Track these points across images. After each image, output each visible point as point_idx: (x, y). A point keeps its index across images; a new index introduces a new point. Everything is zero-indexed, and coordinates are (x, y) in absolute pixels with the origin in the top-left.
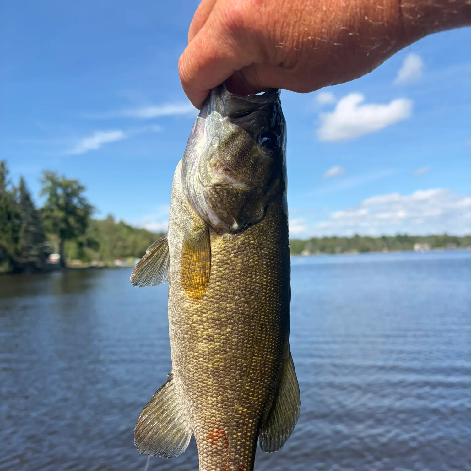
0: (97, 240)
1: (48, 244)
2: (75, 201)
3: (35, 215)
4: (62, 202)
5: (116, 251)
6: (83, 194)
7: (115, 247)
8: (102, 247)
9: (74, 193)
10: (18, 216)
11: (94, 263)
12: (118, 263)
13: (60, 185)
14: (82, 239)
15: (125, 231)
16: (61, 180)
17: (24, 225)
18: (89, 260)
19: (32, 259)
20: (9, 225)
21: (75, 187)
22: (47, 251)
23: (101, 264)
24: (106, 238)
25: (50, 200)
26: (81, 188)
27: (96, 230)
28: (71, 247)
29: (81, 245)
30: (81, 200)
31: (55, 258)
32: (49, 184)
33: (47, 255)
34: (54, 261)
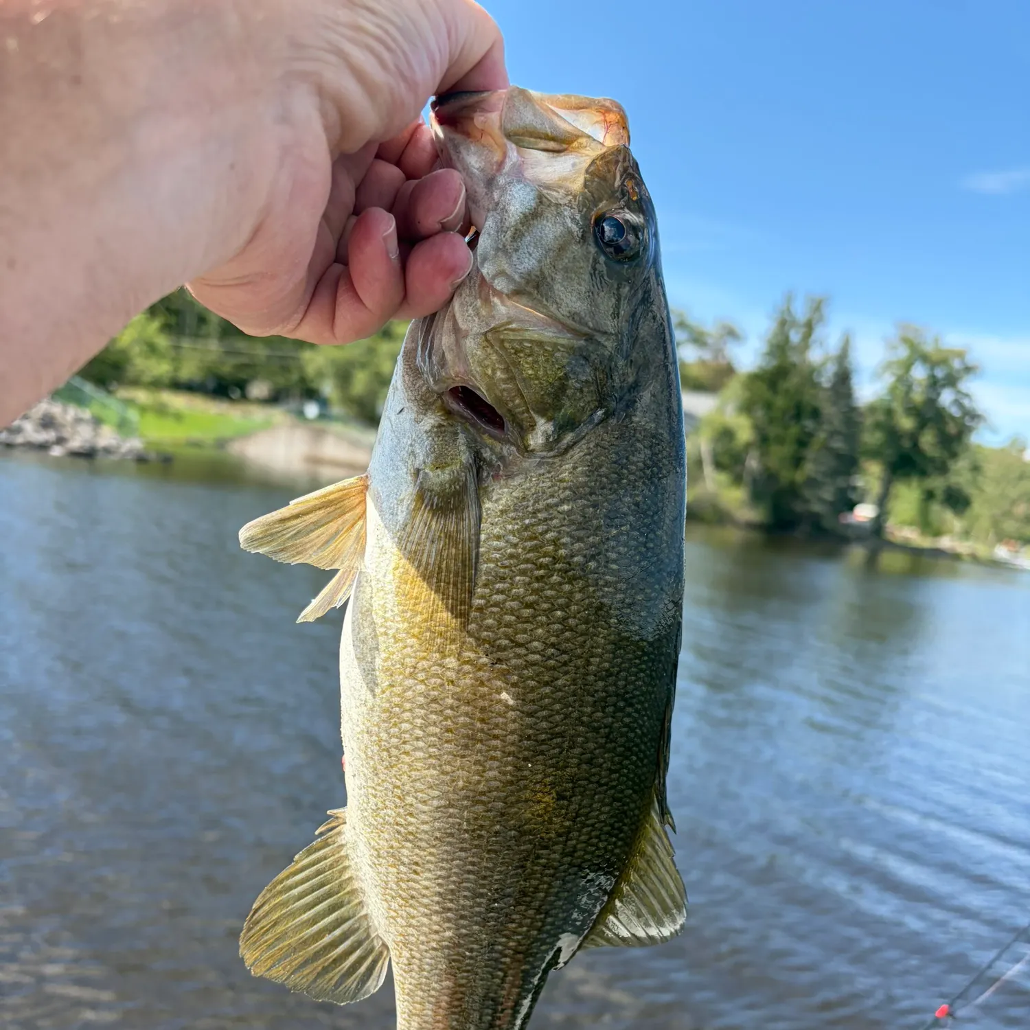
0: (970, 490)
1: (860, 482)
2: (946, 398)
3: (851, 417)
4: (918, 396)
5: (1010, 526)
6: (967, 385)
7: (1008, 514)
8: (977, 507)
9: (951, 381)
10: (816, 414)
11: (945, 543)
12: (1001, 552)
13: (925, 358)
14: (937, 483)
16: (928, 348)
17: (822, 435)
18: (938, 533)
19: (817, 508)
20: (794, 430)
21: (957, 364)
22: (853, 496)
23: (963, 547)
24: (991, 489)
25: (892, 390)
26: (968, 370)
27: (976, 469)
28: (907, 497)
29: (929, 495)
31: (864, 513)
32: (903, 353)
33: (851, 506)
34: (861, 519)
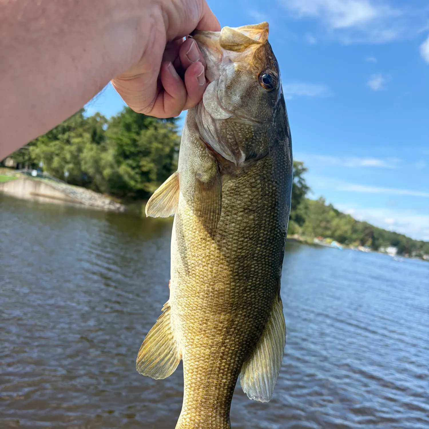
0: (304, 216)
2: (296, 180)
5: (319, 231)
6: (304, 176)
7: (319, 226)
8: (307, 223)
9: (298, 174)
11: (296, 237)
12: (316, 241)
14: (293, 213)
15: (332, 213)
18: (293, 233)
21: (300, 167)
23: (302, 239)
24: (313, 216)
26: (304, 170)
27: (306, 208)
30: (301, 180)
